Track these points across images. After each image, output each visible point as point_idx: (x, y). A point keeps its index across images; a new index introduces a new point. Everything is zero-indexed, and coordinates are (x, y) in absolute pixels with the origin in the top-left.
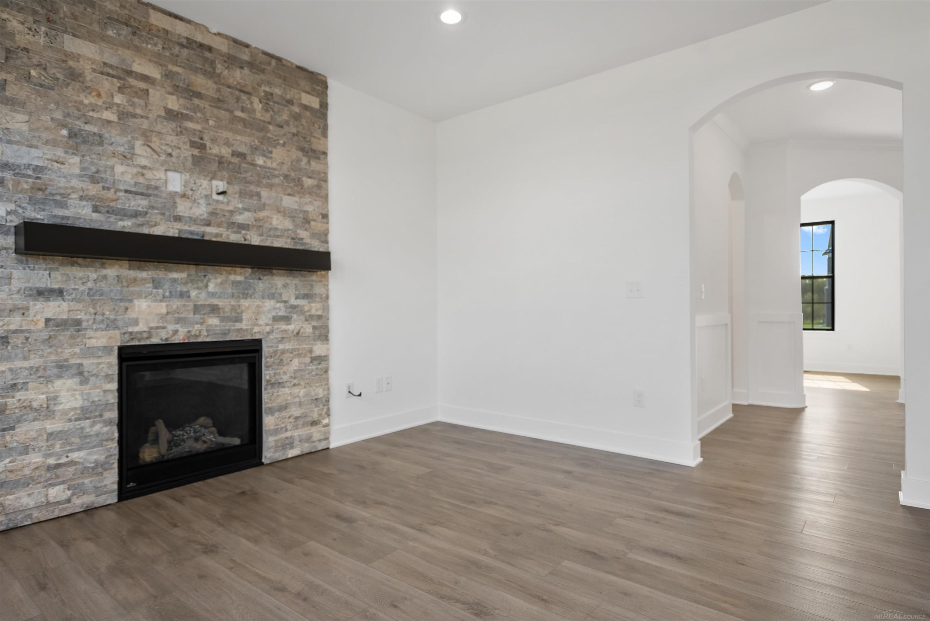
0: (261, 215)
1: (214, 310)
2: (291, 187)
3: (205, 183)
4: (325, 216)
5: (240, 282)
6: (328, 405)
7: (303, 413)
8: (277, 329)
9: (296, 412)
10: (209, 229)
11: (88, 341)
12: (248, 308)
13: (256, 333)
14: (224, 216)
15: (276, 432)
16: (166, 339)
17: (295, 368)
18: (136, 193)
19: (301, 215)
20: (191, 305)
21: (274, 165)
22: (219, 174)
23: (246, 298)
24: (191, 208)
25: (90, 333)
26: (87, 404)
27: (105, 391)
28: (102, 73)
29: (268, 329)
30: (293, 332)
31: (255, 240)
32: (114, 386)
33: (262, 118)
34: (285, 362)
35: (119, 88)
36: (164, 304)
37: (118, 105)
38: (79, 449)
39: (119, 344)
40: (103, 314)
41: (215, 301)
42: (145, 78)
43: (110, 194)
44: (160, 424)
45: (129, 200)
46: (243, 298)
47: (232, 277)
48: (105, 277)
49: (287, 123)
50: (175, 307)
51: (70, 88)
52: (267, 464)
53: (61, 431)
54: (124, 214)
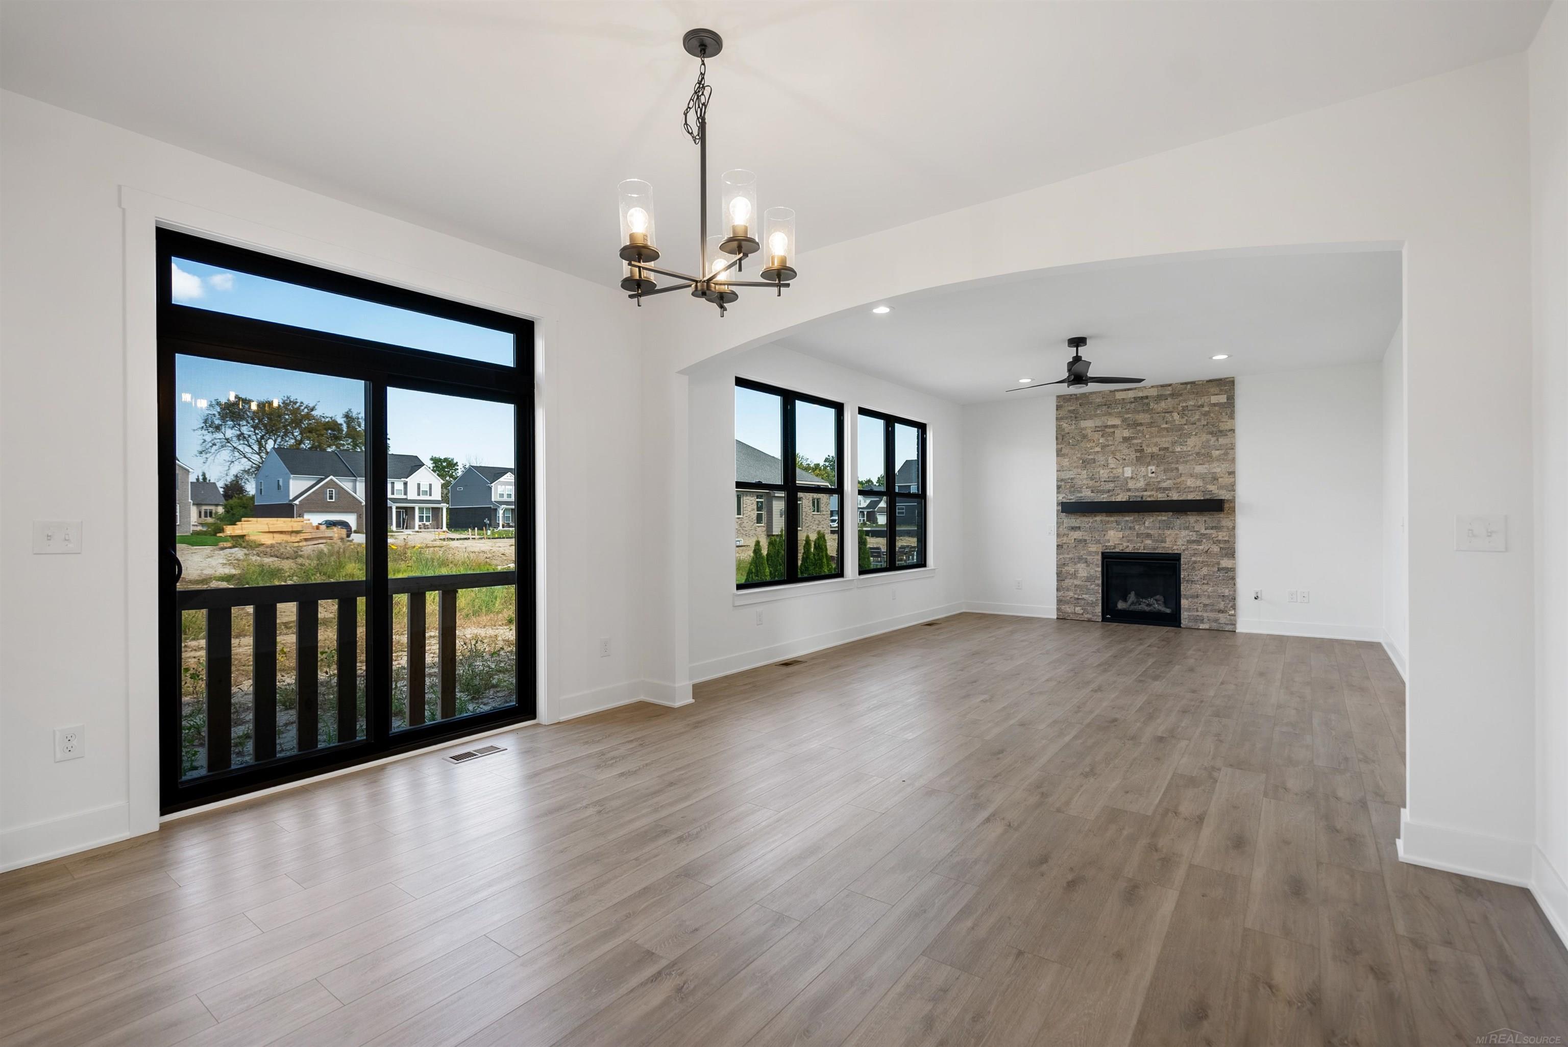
0: (1179, 480)
1: (1149, 536)
2: (1202, 459)
3: (1143, 469)
4: (1232, 473)
5: (1164, 520)
6: (1234, 602)
7: (1211, 603)
8: (1190, 548)
9: (1207, 602)
10: (1145, 493)
11: (1089, 549)
12: (1170, 535)
13: (1176, 549)
14: (1154, 485)
15: (1189, 610)
16: (1122, 550)
17: (1205, 573)
18: (1109, 481)
19: (1210, 476)
20: (1135, 533)
21: (1189, 449)
22: (1152, 463)
23: (1169, 530)
24: (1136, 484)
25: (1090, 545)
26: (1088, 575)
27: (1096, 571)
28: (1095, 431)
29: (1183, 547)
30: (1202, 550)
31: (1175, 496)
32: (1100, 569)
33: (1180, 423)
34: (1197, 568)
35: (1102, 435)
36: (1121, 533)
37: (1101, 443)
38: (1086, 594)
39: (1101, 551)
40: (1095, 537)
41: (1149, 531)
42: (1113, 426)
43: (1098, 484)
44: (1133, 594)
45: (1105, 485)
46: (1166, 529)
47: (1160, 518)
48: (1096, 521)
49: (1199, 420)
50: (1127, 534)
51: (1083, 443)
52: (1184, 628)
53: (1079, 585)
54: (1103, 492)
